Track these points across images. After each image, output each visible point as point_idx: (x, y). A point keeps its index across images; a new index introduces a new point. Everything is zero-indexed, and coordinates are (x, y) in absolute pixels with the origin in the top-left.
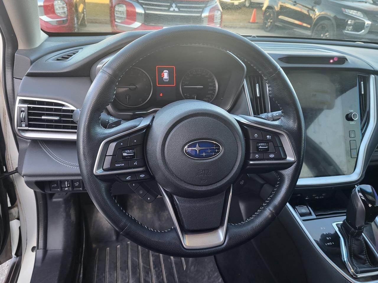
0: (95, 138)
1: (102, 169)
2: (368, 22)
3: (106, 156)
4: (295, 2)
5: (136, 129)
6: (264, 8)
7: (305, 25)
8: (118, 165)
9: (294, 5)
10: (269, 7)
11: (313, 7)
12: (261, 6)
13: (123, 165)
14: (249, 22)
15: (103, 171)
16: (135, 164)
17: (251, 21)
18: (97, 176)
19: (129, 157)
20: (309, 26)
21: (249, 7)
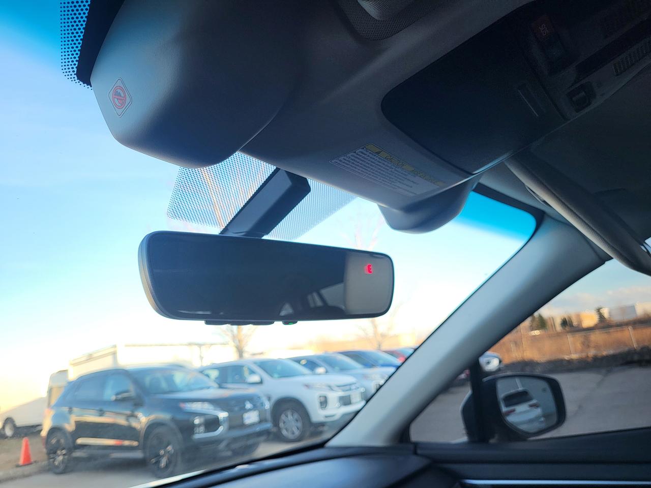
2: (223, 415)
4: (101, 410)
6: (44, 433)
7: (127, 443)
9: (101, 415)
10: (53, 431)
11: (133, 412)
12: (38, 428)
14: (18, 466)
17: (21, 462)
20: (135, 444)
21: (13, 437)
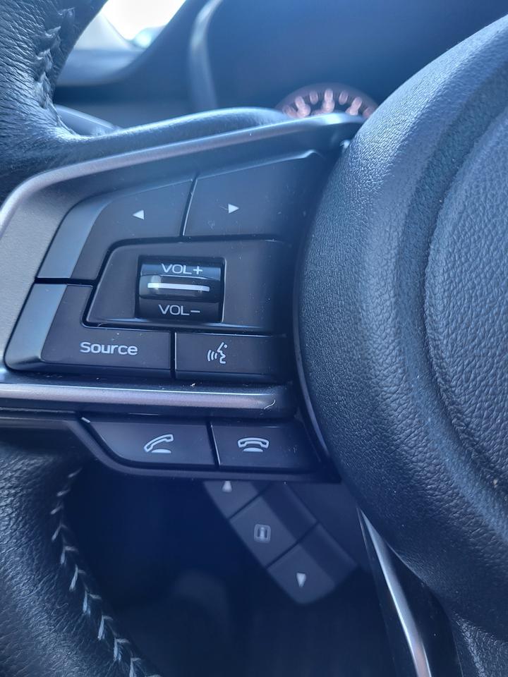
3: (37, 280)
13: (132, 350)
15: (3, 371)
19: (181, 311)
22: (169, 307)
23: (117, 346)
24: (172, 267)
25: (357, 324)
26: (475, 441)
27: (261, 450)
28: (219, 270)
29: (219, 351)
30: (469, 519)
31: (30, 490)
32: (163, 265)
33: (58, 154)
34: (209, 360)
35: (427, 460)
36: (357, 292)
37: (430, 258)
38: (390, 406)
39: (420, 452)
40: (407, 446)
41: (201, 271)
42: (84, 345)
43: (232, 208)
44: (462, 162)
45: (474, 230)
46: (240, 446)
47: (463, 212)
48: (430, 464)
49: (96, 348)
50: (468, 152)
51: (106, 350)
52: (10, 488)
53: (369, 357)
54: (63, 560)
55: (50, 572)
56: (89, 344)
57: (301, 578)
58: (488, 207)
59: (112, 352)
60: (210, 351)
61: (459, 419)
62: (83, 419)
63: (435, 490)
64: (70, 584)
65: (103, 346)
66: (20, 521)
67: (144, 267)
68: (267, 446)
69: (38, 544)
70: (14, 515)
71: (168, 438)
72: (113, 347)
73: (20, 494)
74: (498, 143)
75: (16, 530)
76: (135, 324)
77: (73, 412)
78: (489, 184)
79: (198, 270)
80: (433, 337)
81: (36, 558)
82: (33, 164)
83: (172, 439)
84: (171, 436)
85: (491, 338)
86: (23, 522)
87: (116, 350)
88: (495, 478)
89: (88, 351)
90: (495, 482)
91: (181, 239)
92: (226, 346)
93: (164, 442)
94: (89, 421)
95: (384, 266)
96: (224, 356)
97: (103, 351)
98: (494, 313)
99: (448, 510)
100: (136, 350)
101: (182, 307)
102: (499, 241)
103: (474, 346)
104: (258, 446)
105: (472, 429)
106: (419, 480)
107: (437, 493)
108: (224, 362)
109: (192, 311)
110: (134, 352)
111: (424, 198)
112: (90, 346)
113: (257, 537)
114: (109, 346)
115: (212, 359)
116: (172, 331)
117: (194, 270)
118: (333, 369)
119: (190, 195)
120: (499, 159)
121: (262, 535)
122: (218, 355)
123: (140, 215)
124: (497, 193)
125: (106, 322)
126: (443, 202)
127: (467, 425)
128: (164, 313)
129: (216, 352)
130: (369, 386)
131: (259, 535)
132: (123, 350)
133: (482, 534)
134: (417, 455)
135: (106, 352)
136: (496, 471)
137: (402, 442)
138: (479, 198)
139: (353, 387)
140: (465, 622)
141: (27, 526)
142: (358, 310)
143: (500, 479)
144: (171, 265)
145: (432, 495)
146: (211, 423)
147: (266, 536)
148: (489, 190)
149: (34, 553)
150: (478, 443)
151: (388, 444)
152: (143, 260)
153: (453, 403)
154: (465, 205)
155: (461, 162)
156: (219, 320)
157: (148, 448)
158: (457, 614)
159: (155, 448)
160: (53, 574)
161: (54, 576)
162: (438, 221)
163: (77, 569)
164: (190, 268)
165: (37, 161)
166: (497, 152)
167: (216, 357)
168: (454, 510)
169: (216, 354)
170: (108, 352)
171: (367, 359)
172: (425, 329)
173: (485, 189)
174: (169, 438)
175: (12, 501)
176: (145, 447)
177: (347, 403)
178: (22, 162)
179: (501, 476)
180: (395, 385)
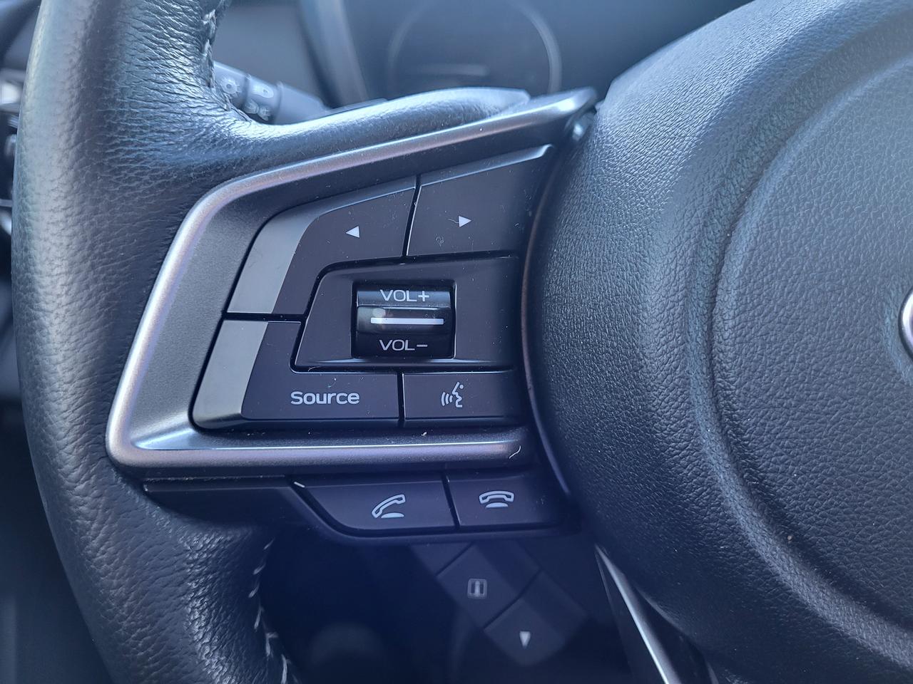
0: (138, 159)
1: (183, 417)
3: (226, 316)
5: (476, 130)
8: (316, 399)
13: (353, 398)
15: (190, 431)
16: (445, 399)
18: (135, 475)
19: (405, 346)
22: (393, 343)
23: (335, 394)
24: (393, 294)
25: (637, 371)
26: (769, 496)
27: (506, 505)
28: (447, 295)
29: (454, 393)
30: (765, 579)
31: (229, 573)
32: (381, 291)
33: (248, 156)
34: (444, 405)
35: (720, 520)
36: (637, 335)
37: (717, 299)
38: (679, 463)
39: (712, 511)
40: (697, 505)
41: (428, 296)
42: (295, 395)
43: (463, 221)
44: (751, 192)
45: (767, 269)
46: (482, 502)
47: (754, 250)
48: (723, 524)
49: (309, 399)
50: (758, 180)
51: (321, 399)
52: (208, 573)
53: (653, 409)
54: (268, 650)
55: (259, 669)
56: (301, 393)
57: (525, 637)
58: (781, 245)
59: (329, 402)
60: (444, 393)
61: (751, 473)
62: (296, 483)
63: (728, 550)
64: (281, 679)
65: (318, 395)
66: (221, 612)
67: (360, 294)
68: (511, 500)
69: (243, 636)
70: (213, 606)
71: (399, 499)
72: (330, 396)
73: (219, 579)
74: (791, 172)
75: (218, 624)
76: (352, 365)
77: (284, 476)
78: (783, 219)
79: (424, 296)
80: (723, 386)
81: (243, 654)
82: (217, 171)
83: (404, 501)
84: (403, 496)
85: (786, 387)
86: (225, 612)
87: (334, 399)
88: (789, 534)
89: (301, 402)
90: (790, 538)
91: (405, 259)
92: (462, 387)
93: (396, 504)
94: (303, 486)
95: (670, 309)
96: (460, 399)
97: (319, 402)
98: (790, 360)
99: (742, 571)
100: (358, 398)
101: (407, 341)
102: (794, 282)
103: (769, 396)
104: (502, 500)
105: (766, 484)
106: (710, 540)
107: (730, 554)
108: (461, 406)
109: (418, 346)
110: (356, 400)
111: (712, 233)
112: (302, 397)
113: (471, 594)
114: (325, 395)
115: (447, 403)
116: (399, 371)
117: (420, 296)
118: (596, 414)
119: (413, 206)
120: (792, 191)
121: (477, 590)
122: (453, 398)
123: (355, 232)
124: (791, 230)
125: (319, 365)
126: (731, 236)
127: (761, 480)
128: (385, 349)
129: (451, 394)
130: (653, 441)
131: (473, 591)
132: (342, 399)
133: (778, 594)
134: (709, 515)
135: (322, 402)
136: (792, 527)
137: (692, 502)
138: (772, 234)
139: (628, 437)
140: (736, 678)
141: (229, 617)
142: (638, 355)
143: (796, 535)
144: (392, 291)
145: (725, 556)
146: (447, 478)
147: (481, 591)
148: (782, 226)
149: (241, 648)
150: (772, 498)
151: (674, 503)
152: (358, 285)
153: (746, 457)
154: (757, 242)
155: (749, 192)
156: (450, 355)
157: (377, 512)
158: (726, 670)
159: (385, 512)
160: (263, 671)
161: (264, 673)
162: (725, 258)
163: (284, 659)
164: (415, 293)
165: (223, 167)
166: (789, 183)
167: (451, 401)
168: (749, 570)
169: (451, 397)
170: (325, 402)
171: (650, 410)
172: (713, 378)
173: (778, 224)
174: (401, 499)
175: (210, 589)
176: (373, 513)
177: (617, 453)
178: (205, 169)
179: (797, 532)
180: (685, 440)
